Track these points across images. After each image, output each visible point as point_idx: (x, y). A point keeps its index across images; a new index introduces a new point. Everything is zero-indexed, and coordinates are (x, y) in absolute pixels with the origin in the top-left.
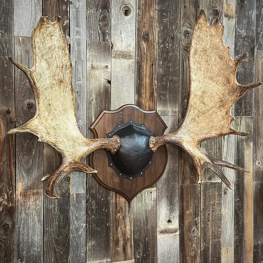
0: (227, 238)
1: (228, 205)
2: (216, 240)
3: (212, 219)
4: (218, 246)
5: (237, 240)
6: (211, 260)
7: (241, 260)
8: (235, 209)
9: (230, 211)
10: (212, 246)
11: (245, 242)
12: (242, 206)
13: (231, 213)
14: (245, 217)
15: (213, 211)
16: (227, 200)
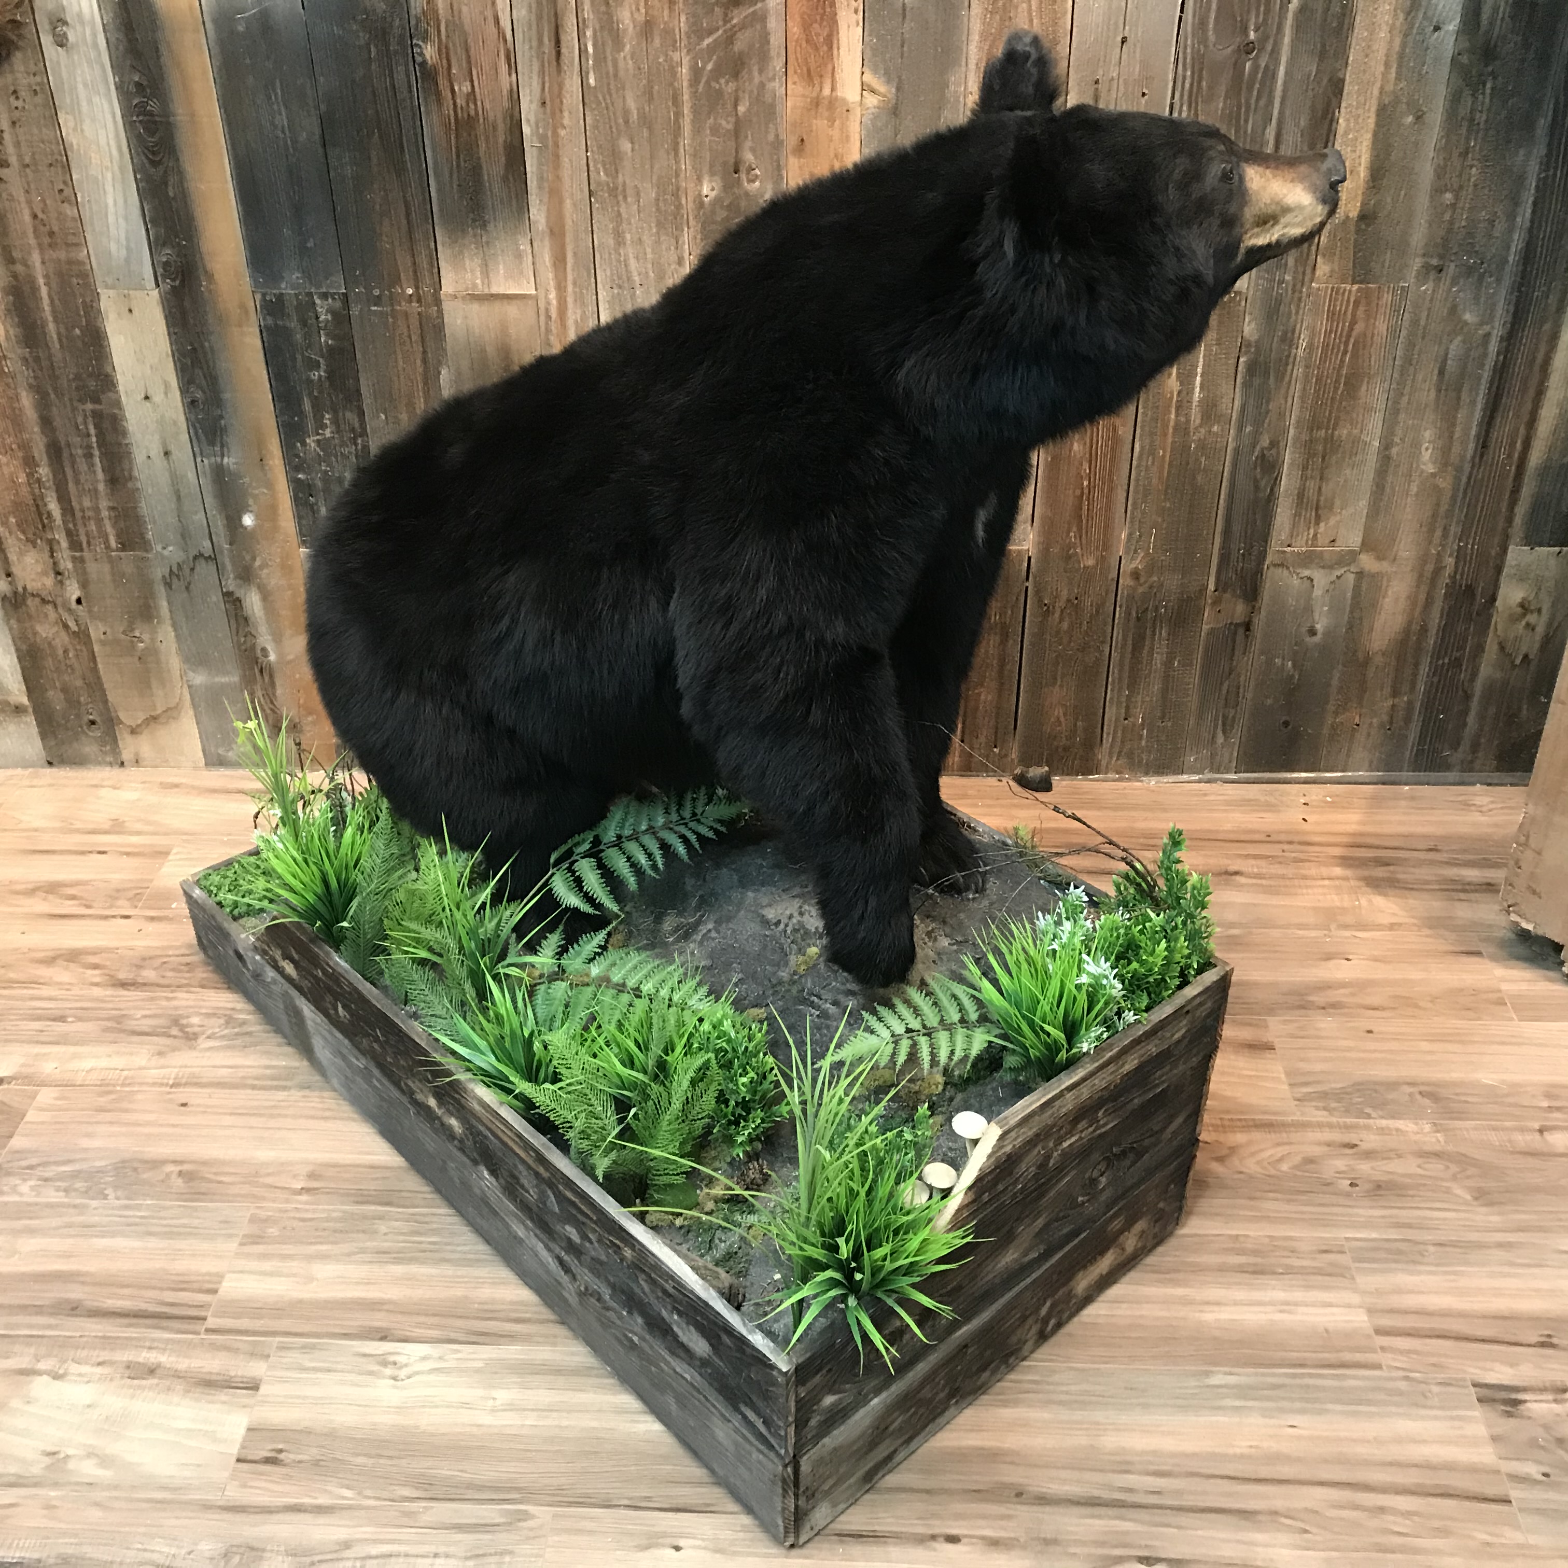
0: (117, 251)
1: (90, 102)
2: (62, 255)
3: (20, 157)
4: (75, 281)
5: (166, 264)
6: (59, 334)
7: (205, 353)
8: (129, 125)
9: (102, 132)
10: (46, 276)
11: (210, 277)
12: (166, 113)
13: (113, 143)
14: (189, 168)
15: (14, 123)
16: (79, 79)
